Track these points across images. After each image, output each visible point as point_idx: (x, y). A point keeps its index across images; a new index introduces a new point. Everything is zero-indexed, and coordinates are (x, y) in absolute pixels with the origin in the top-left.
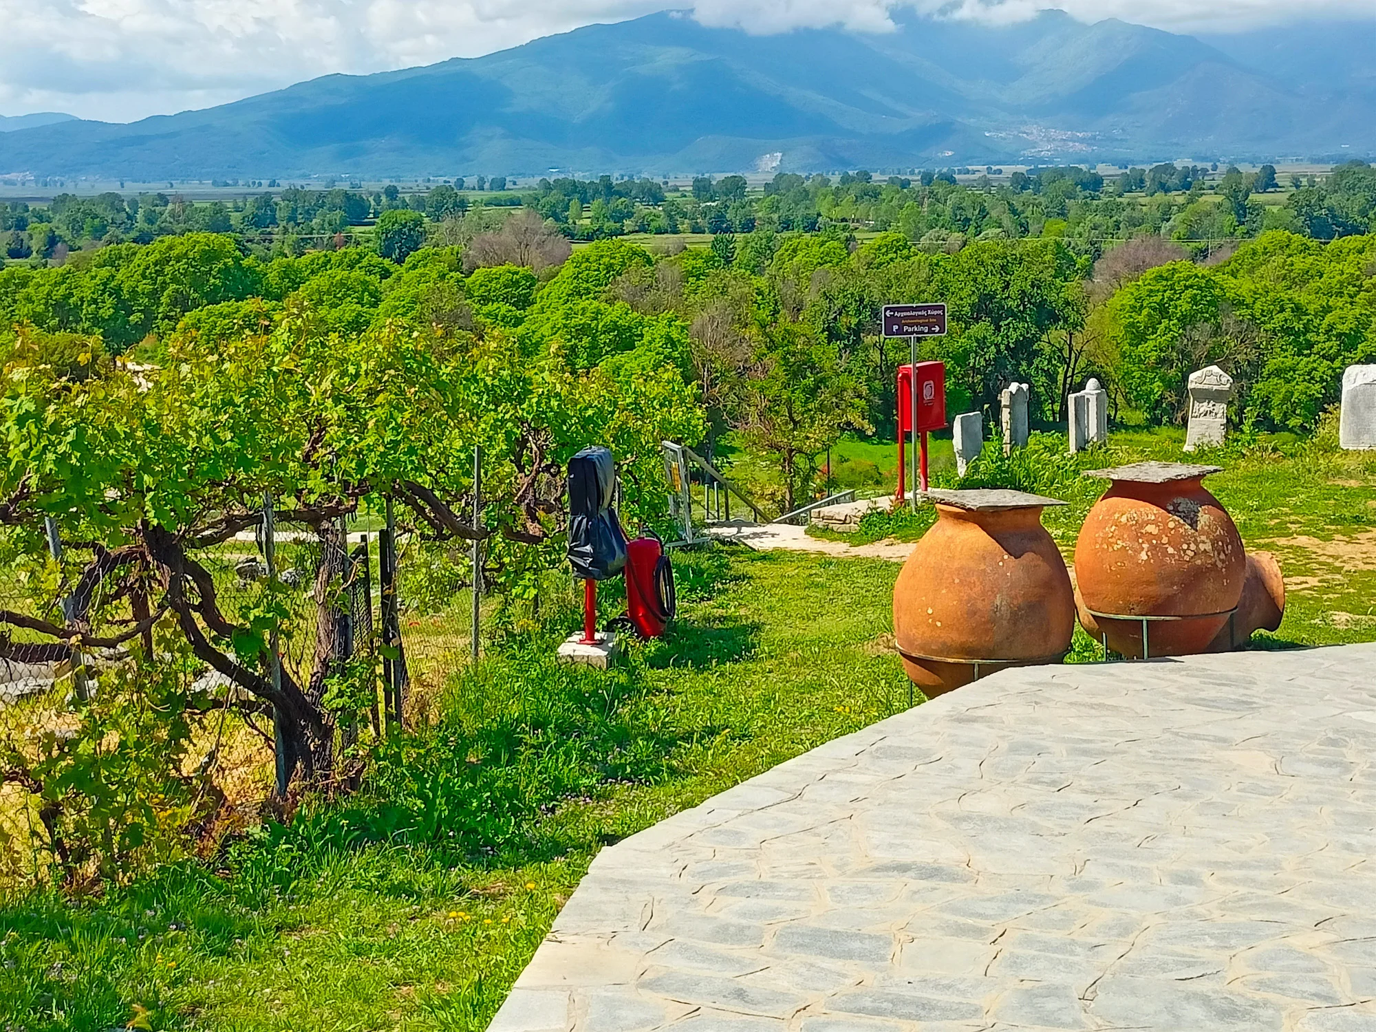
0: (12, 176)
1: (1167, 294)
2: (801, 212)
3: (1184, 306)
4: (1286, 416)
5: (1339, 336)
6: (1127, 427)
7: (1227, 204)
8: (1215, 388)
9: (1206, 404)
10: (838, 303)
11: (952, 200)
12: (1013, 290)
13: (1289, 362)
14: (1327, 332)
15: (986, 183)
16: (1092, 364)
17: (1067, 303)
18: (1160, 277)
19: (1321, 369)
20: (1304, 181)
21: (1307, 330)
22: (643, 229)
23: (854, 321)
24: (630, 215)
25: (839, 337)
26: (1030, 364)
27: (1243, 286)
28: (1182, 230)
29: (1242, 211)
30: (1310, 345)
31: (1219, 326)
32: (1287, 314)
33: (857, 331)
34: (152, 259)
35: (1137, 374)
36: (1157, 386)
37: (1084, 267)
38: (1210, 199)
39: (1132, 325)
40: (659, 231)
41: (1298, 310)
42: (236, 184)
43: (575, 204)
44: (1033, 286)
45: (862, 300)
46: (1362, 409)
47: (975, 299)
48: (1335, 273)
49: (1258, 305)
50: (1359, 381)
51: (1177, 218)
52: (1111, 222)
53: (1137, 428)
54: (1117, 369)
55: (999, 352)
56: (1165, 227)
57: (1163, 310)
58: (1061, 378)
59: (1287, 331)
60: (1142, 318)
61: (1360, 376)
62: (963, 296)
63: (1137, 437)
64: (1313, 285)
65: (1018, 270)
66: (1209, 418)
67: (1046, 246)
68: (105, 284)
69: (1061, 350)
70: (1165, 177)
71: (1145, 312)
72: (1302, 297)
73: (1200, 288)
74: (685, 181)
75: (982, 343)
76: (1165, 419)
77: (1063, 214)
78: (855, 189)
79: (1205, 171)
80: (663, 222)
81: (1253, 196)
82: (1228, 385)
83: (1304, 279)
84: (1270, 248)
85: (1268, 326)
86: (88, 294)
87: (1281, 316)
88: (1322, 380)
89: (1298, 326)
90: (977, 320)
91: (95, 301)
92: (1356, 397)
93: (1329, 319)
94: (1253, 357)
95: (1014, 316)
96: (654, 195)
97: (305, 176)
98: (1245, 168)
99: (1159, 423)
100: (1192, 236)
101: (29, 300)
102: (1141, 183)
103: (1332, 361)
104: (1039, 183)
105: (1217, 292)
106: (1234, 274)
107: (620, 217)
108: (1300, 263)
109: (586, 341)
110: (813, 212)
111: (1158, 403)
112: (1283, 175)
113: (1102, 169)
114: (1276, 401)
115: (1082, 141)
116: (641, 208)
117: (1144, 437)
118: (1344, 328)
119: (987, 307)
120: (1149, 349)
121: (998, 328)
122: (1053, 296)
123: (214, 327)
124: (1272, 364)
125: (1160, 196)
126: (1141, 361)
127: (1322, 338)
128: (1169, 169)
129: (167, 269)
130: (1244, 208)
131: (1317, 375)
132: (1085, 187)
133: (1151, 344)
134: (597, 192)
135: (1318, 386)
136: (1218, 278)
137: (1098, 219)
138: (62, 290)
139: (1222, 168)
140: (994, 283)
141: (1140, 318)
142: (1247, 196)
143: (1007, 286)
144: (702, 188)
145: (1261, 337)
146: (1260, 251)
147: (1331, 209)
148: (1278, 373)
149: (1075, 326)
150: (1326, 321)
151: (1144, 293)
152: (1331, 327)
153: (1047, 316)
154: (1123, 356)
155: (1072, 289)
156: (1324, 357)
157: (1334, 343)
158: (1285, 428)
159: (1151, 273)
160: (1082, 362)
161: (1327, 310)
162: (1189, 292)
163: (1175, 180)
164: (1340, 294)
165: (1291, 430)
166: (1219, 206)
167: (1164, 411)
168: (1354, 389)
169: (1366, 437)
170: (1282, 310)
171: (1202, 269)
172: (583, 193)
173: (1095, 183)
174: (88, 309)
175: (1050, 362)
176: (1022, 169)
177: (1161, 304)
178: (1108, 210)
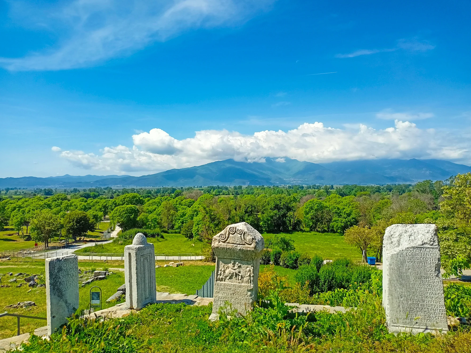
0: (118, 185)
1: (312, 205)
2: (251, 191)
3: (316, 207)
4: (337, 230)
5: (346, 214)
6: (305, 232)
7: (325, 191)
8: (239, 247)
9: (231, 265)
10: (247, 206)
11: (277, 189)
12: (282, 204)
13: (337, 219)
14: (344, 213)
15: (284, 187)
16: (298, 219)
17: (293, 207)
18: (311, 202)
19: (343, 220)
20: (338, 188)
21: (340, 212)
22: (224, 194)
23: (251, 210)
24: (221, 192)
25: (248, 213)
26: (286, 218)
27: (327, 204)
28: (317, 195)
29: (327, 192)
30: (341, 216)
31: (323, 212)
32: (336, 209)
33: (251, 211)
34: (123, 198)
35: (307, 221)
36: (311, 223)
37: (299, 201)
38: (322, 190)
39: (306, 211)
40: (226, 195)
41: (338, 209)
42: (156, 187)
43: (212, 190)
44: (286, 203)
45: (252, 205)
46: (412, 279)
47: (274, 205)
48: (345, 202)
49: (330, 207)
50: (405, 244)
51: (316, 193)
52: (305, 194)
53: (307, 232)
54: (303, 220)
55: (279, 216)
56: (314, 195)
57: (312, 208)
58: (292, 221)
59: (336, 213)
60: (308, 210)
61: (405, 237)
62: (272, 205)
63: (307, 233)
64: (341, 204)
65: (283, 200)
66: (235, 282)
67: (291, 197)
68: (113, 202)
69: (292, 216)
70: (314, 187)
71: (308, 208)
72: (339, 206)
73: (319, 204)
74: (232, 187)
75: (276, 214)
76: (313, 230)
77: (296, 192)
78: (261, 188)
79: (321, 186)
80: (227, 193)
81: (329, 190)
82: (253, 245)
83: (339, 203)
84: (333, 197)
85: (333, 212)
86: (110, 204)
87: (335, 210)
88: (344, 223)
89: (339, 212)
90: (275, 210)
91: (111, 206)
92: (403, 263)
93: (344, 210)
94: (330, 218)
95: (282, 209)
96: (227, 189)
97: (168, 186)
98: (328, 186)
99: (312, 231)
100: (319, 196)
101: (99, 205)
102: (310, 188)
103: (346, 219)
104: (293, 187)
105: (322, 205)
106: (326, 202)
107: (219, 192)
108: (338, 200)
109: (196, 213)
110: (253, 191)
111: (311, 227)
112: (335, 187)
113: (304, 185)
114: (335, 227)
115: (300, 181)
116: (224, 191)
117: (309, 233)
118: (348, 212)
119: (277, 207)
120: (309, 216)
121: (279, 211)
122: (290, 205)
123: (120, 210)
124: (334, 219)
125: (313, 190)
126: (308, 218)
127: (343, 214)
128: (315, 185)
129: (126, 200)
130: (328, 192)
131: (343, 221)
132: (301, 188)
133: (309, 215)
134: (216, 188)
135: (343, 224)
136: (323, 202)
137: (303, 193)
138: (105, 204)
139: (324, 186)
140: (278, 202)
141: (307, 210)
142: (328, 190)
143: (280, 203)
144: (235, 188)
145: (331, 214)
146: (331, 198)
147: (343, 192)
148: (335, 221)
149: (294, 211)
150: (344, 211)
151: (308, 205)
152: (345, 212)
153: (289, 209)
154: (304, 217)
155: (294, 204)
156: (344, 218)
157: (346, 215)
158: (337, 232)
159: (309, 201)
160: (296, 218)
161: (344, 209)
162: (317, 205)
163: (316, 187)
164: (346, 206)
165: (338, 233)
166: (324, 191)
167: (313, 228)
168: (400, 254)
169: (420, 315)
170: (335, 209)
171: (320, 201)
172: (214, 188)
173: (303, 187)
174: (110, 207)
175: (289, 218)
176: (290, 185)
177: (311, 207)
178: (304, 192)
